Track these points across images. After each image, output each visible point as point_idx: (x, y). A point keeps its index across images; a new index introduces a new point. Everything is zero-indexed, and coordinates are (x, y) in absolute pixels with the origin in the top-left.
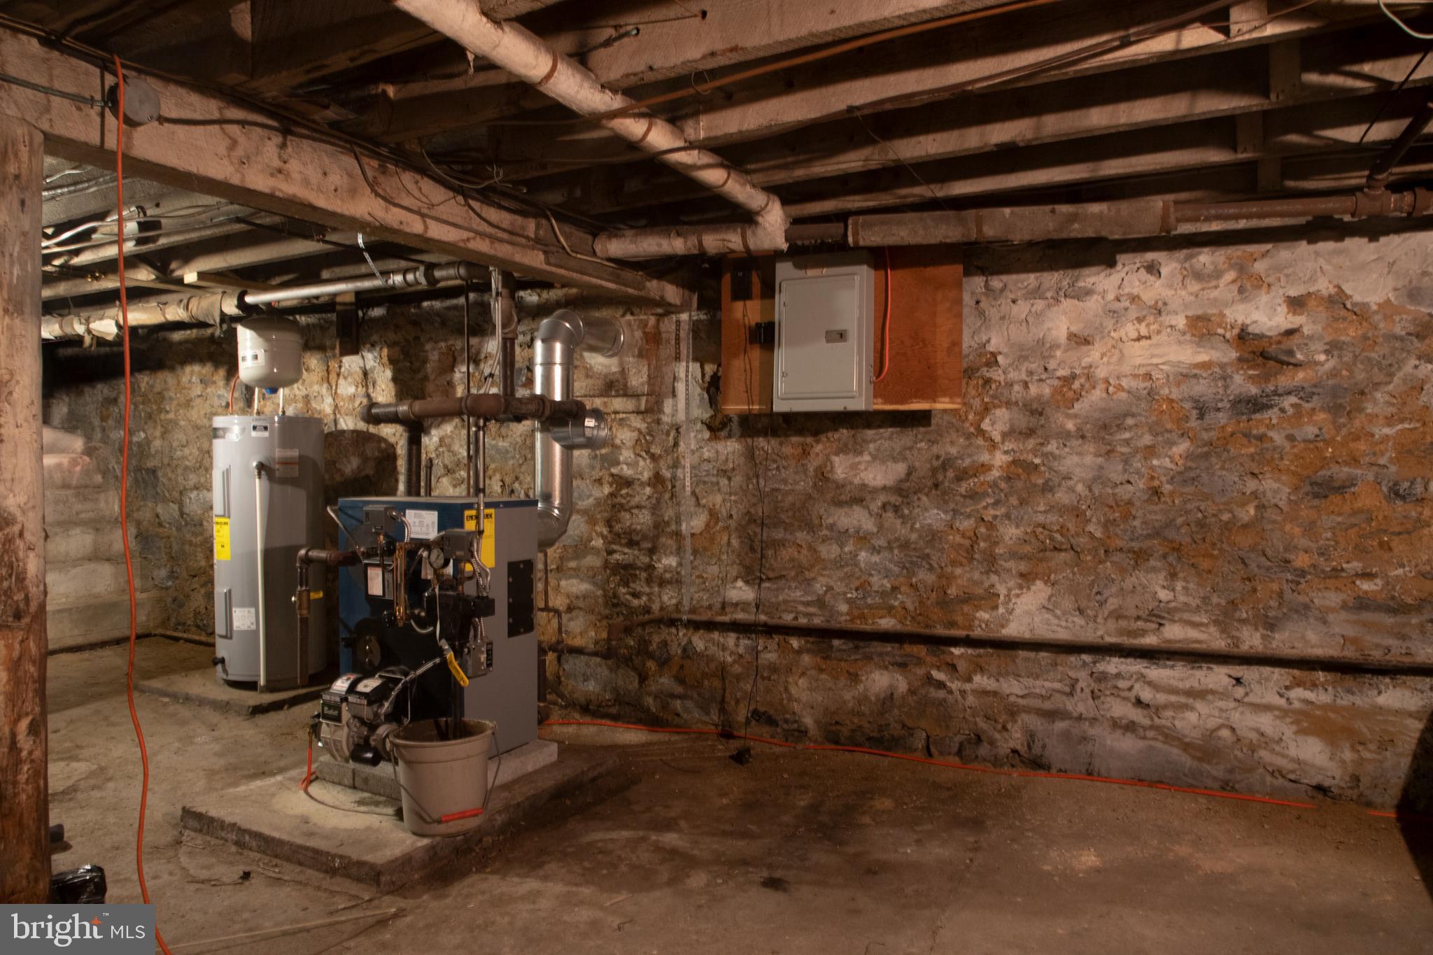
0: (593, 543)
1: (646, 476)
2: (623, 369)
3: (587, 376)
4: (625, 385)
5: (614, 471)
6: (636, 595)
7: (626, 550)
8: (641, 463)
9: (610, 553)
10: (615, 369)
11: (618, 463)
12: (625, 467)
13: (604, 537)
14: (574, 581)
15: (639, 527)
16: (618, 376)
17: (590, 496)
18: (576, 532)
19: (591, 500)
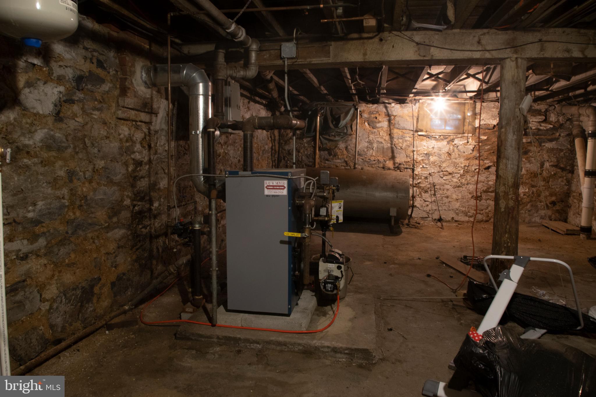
0: (125, 203)
1: (146, 159)
2: (152, 97)
3: (135, 96)
4: (152, 106)
5: (132, 156)
6: (145, 227)
7: (139, 203)
8: (144, 152)
9: (134, 206)
10: (148, 96)
11: (134, 152)
12: (137, 154)
13: (130, 198)
14: (116, 230)
15: (142, 189)
16: (149, 100)
17: (120, 173)
18: (114, 198)
19: (120, 175)
